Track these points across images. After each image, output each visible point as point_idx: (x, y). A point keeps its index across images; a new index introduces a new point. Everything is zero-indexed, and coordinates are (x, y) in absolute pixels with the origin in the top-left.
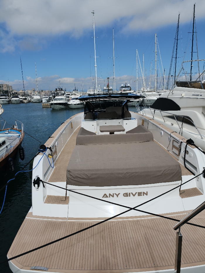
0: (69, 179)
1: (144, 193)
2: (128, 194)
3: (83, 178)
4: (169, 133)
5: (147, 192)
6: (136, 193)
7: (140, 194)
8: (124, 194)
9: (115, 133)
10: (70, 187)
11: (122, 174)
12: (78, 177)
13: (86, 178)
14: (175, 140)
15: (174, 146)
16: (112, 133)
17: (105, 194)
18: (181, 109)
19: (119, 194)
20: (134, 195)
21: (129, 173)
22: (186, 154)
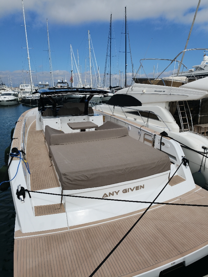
0: (66, 183)
1: (141, 186)
2: (127, 190)
3: (83, 181)
4: (139, 128)
5: (144, 185)
6: (134, 188)
7: (137, 188)
8: (123, 191)
9: (87, 130)
10: (66, 192)
11: (121, 170)
12: (76, 180)
13: (85, 179)
14: (147, 134)
15: (145, 139)
16: (83, 130)
17: (105, 194)
18: (142, 105)
19: (119, 191)
20: (132, 190)
21: (128, 168)
22: (162, 146)
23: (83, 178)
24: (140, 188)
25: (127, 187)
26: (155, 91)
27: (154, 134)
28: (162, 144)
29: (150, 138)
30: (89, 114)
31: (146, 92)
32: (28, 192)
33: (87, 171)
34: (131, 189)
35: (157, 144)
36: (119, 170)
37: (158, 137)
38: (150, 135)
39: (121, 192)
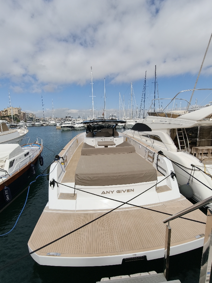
0: (77, 181)
3: (87, 180)
4: (145, 147)
5: (133, 189)
6: (126, 190)
7: (128, 191)
8: (117, 191)
9: (109, 147)
10: (77, 187)
12: (83, 179)
13: (89, 180)
14: (150, 152)
15: (149, 156)
16: (106, 146)
17: (103, 192)
18: (152, 131)
19: (114, 191)
20: (124, 192)
21: (121, 175)
23: (88, 179)
24: (130, 191)
25: (120, 189)
26: (161, 121)
27: (154, 152)
28: (158, 160)
29: (151, 155)
30: (115, 136)
31: (155, 122)
32: (57, 183)
33: (92, 174)
34: (123, 190)
35: (155, 160)
36: (114, 176)
37: (156, 154)
38: (151, 153)
39: (115, 192)
